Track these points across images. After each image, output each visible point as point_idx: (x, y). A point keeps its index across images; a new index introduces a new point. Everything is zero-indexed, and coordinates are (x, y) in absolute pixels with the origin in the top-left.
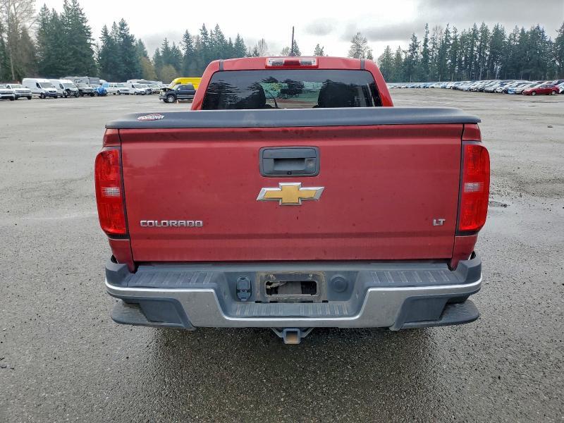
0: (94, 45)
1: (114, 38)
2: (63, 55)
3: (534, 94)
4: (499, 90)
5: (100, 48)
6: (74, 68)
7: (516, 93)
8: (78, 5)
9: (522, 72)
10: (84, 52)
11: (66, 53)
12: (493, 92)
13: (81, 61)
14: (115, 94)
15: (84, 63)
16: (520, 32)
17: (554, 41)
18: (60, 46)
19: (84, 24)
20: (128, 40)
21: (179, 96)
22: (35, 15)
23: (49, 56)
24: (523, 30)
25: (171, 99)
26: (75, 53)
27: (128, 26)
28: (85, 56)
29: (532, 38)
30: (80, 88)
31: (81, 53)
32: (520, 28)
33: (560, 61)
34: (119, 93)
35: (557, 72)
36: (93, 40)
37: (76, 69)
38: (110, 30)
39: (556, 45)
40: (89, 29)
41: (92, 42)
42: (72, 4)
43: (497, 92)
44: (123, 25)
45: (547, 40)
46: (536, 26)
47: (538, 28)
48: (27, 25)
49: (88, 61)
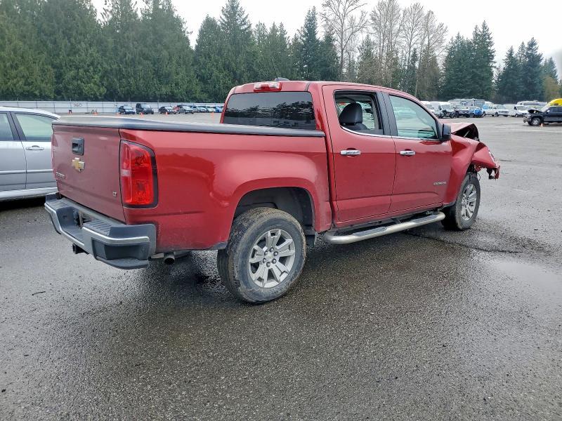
0: (495, 67)
1: (518, 58)
2: (461, 79)
5: (502, 69)
6: (469, 91)
8: (488, 30)
10: (482, 75)
11: (465, 77)
13: (478, 83)
14: (493, 115)
15: (481, 86)
18: (461, 71)
19: (489, 48)
20: (534, 59)
21: (546, 119)
22: (445, 44)
23: (449, 81)
25: (536, 122)
26: (474, 75)
27: (537, 46)
28: (483, 79)
30: (458, 110)
31: (479, 76)
34: (497, 115)
36: (495, 62)
37: (471, 92)
38: (516, 51)
40: (493, 52)
41: (494, 65)
42: (482, 30)
44: (532, 44)
48: (437, 53)
49: (484, 83)
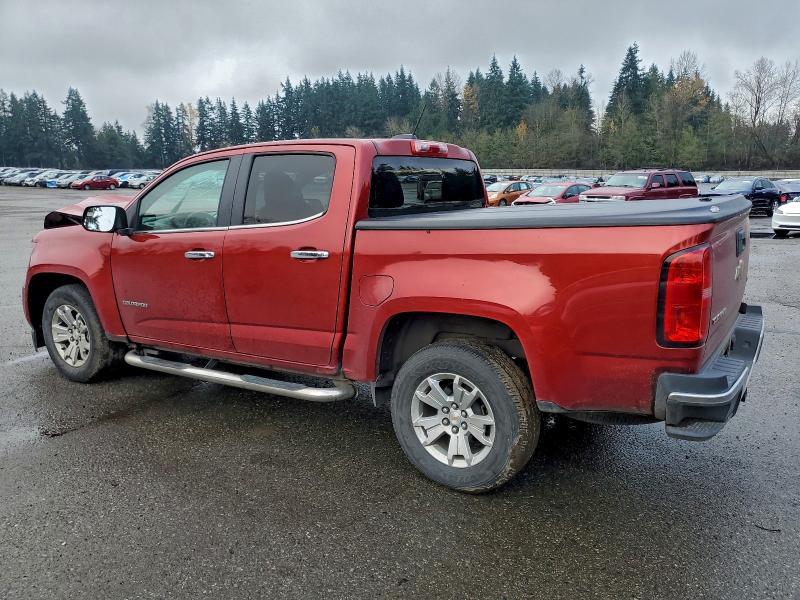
3: (87, 188)
4: (28, 180)
7: (59, 187)
9: (27, 157)
12: (19, 185)
16: (10, 98)
17: (62, 116)
24: (13, 96)
29: (29, 107)
32: (9, 94)
33: (77, 144)
35: (77, 159)
39: (66, 121)
43: (27, 185)
45: (52, 114)
46: (31, 93)
47: (35, 95)
